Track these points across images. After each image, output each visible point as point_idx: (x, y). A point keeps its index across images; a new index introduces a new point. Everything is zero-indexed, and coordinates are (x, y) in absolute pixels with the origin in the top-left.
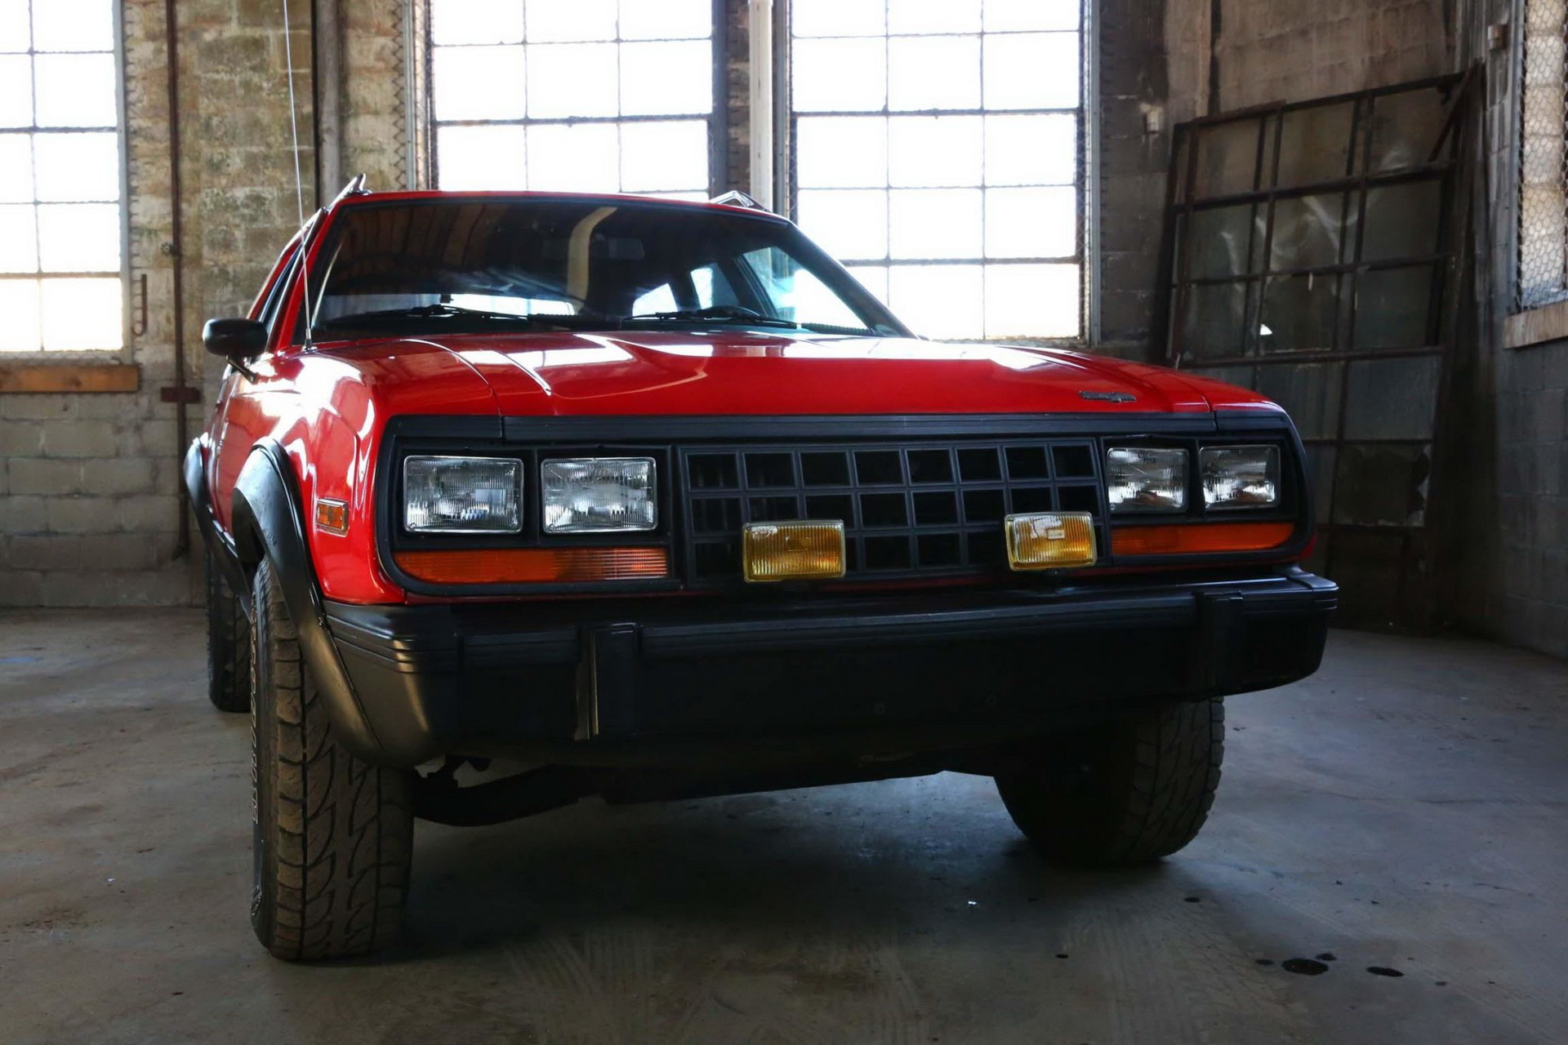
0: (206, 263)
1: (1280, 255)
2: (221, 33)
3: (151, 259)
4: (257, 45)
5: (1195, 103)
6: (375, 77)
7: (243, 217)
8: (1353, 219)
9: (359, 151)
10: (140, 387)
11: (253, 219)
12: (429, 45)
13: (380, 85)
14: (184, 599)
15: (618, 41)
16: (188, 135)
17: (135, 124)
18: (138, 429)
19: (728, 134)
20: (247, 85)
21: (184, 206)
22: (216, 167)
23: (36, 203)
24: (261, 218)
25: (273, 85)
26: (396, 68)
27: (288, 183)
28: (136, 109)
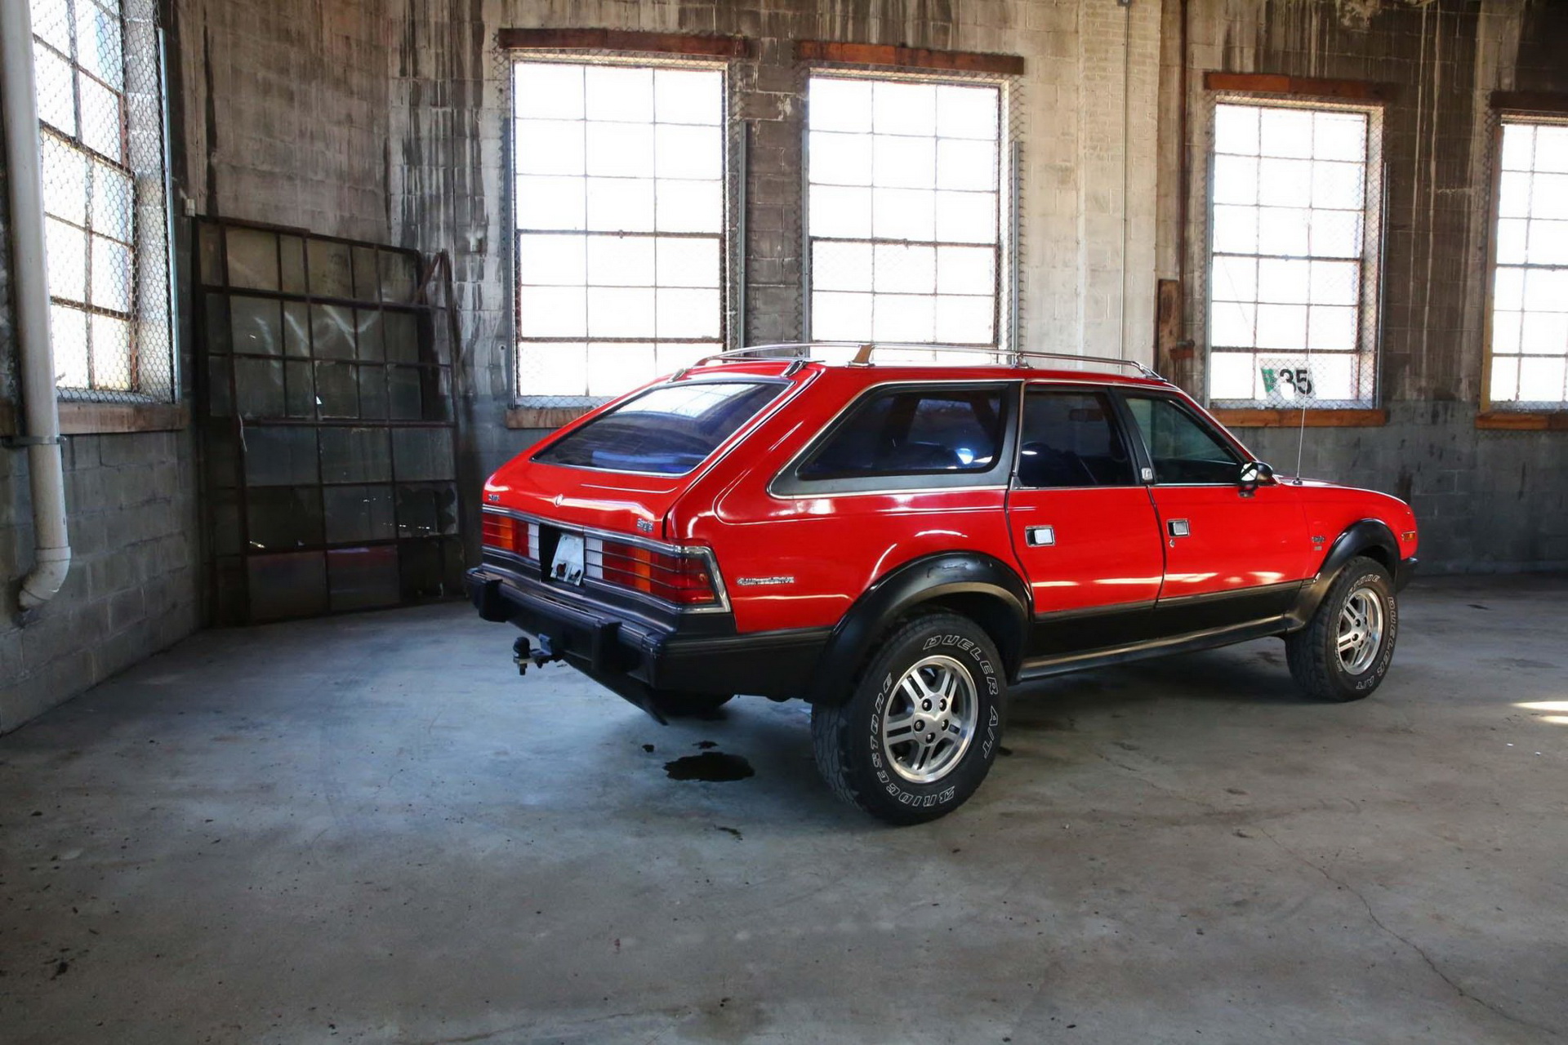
8: (364, 327)
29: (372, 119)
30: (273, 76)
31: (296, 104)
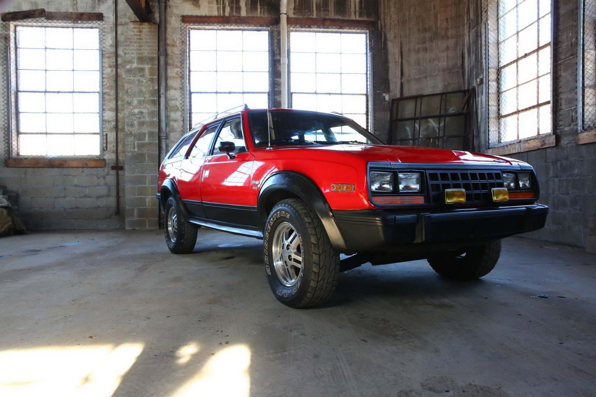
0: (126, 130)
1: (422, 134)
2: (131, 66)
3: (109, 129)
4: (142, 70)
5: (397, 94)
6: (175, 79)
7: (137, 117)
8: (442, 124)
9: (170, 100)
10: (105, 166)
11: (140, 118)
12: (190, 71)
13: (176, 81)
14: (117, 227)
15: (243, 71)
16: (120, 94)
17: (105, 91)
18: (104, 178)
19: (274, 98)
20: (139, 81)
21: (119, 114)
22: (129, 103)
23: (74, 113)
24: (142, 118)
25: (147, 81)
26: (181, 77)
27: (150, 108)
28: (105, 87)
29: (456, 44)
30: (420, 46)
31: (428, 51)
